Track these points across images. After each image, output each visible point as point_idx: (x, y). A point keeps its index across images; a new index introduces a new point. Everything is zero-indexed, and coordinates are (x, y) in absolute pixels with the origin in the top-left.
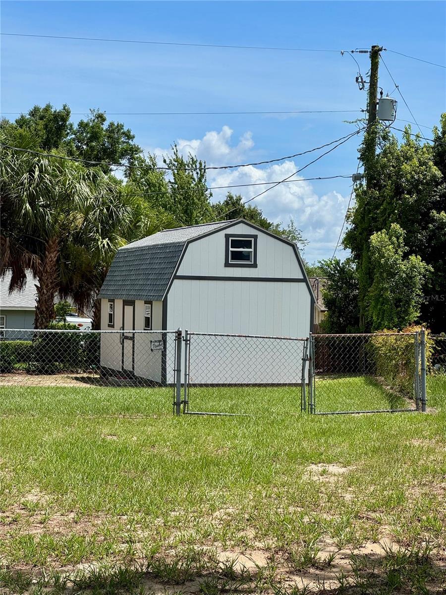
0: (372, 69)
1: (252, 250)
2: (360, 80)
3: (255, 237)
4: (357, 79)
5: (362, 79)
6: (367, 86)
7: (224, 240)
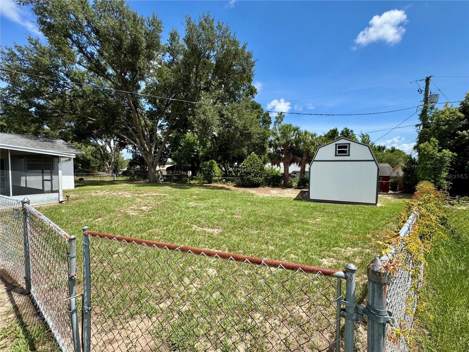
0: (426, 85)
1: (348, 149)
2: (420, 90)
3: (349, 144)
4: (419, 90)
5: (421, 90)
6: (424, 93)
7: (335, 146)
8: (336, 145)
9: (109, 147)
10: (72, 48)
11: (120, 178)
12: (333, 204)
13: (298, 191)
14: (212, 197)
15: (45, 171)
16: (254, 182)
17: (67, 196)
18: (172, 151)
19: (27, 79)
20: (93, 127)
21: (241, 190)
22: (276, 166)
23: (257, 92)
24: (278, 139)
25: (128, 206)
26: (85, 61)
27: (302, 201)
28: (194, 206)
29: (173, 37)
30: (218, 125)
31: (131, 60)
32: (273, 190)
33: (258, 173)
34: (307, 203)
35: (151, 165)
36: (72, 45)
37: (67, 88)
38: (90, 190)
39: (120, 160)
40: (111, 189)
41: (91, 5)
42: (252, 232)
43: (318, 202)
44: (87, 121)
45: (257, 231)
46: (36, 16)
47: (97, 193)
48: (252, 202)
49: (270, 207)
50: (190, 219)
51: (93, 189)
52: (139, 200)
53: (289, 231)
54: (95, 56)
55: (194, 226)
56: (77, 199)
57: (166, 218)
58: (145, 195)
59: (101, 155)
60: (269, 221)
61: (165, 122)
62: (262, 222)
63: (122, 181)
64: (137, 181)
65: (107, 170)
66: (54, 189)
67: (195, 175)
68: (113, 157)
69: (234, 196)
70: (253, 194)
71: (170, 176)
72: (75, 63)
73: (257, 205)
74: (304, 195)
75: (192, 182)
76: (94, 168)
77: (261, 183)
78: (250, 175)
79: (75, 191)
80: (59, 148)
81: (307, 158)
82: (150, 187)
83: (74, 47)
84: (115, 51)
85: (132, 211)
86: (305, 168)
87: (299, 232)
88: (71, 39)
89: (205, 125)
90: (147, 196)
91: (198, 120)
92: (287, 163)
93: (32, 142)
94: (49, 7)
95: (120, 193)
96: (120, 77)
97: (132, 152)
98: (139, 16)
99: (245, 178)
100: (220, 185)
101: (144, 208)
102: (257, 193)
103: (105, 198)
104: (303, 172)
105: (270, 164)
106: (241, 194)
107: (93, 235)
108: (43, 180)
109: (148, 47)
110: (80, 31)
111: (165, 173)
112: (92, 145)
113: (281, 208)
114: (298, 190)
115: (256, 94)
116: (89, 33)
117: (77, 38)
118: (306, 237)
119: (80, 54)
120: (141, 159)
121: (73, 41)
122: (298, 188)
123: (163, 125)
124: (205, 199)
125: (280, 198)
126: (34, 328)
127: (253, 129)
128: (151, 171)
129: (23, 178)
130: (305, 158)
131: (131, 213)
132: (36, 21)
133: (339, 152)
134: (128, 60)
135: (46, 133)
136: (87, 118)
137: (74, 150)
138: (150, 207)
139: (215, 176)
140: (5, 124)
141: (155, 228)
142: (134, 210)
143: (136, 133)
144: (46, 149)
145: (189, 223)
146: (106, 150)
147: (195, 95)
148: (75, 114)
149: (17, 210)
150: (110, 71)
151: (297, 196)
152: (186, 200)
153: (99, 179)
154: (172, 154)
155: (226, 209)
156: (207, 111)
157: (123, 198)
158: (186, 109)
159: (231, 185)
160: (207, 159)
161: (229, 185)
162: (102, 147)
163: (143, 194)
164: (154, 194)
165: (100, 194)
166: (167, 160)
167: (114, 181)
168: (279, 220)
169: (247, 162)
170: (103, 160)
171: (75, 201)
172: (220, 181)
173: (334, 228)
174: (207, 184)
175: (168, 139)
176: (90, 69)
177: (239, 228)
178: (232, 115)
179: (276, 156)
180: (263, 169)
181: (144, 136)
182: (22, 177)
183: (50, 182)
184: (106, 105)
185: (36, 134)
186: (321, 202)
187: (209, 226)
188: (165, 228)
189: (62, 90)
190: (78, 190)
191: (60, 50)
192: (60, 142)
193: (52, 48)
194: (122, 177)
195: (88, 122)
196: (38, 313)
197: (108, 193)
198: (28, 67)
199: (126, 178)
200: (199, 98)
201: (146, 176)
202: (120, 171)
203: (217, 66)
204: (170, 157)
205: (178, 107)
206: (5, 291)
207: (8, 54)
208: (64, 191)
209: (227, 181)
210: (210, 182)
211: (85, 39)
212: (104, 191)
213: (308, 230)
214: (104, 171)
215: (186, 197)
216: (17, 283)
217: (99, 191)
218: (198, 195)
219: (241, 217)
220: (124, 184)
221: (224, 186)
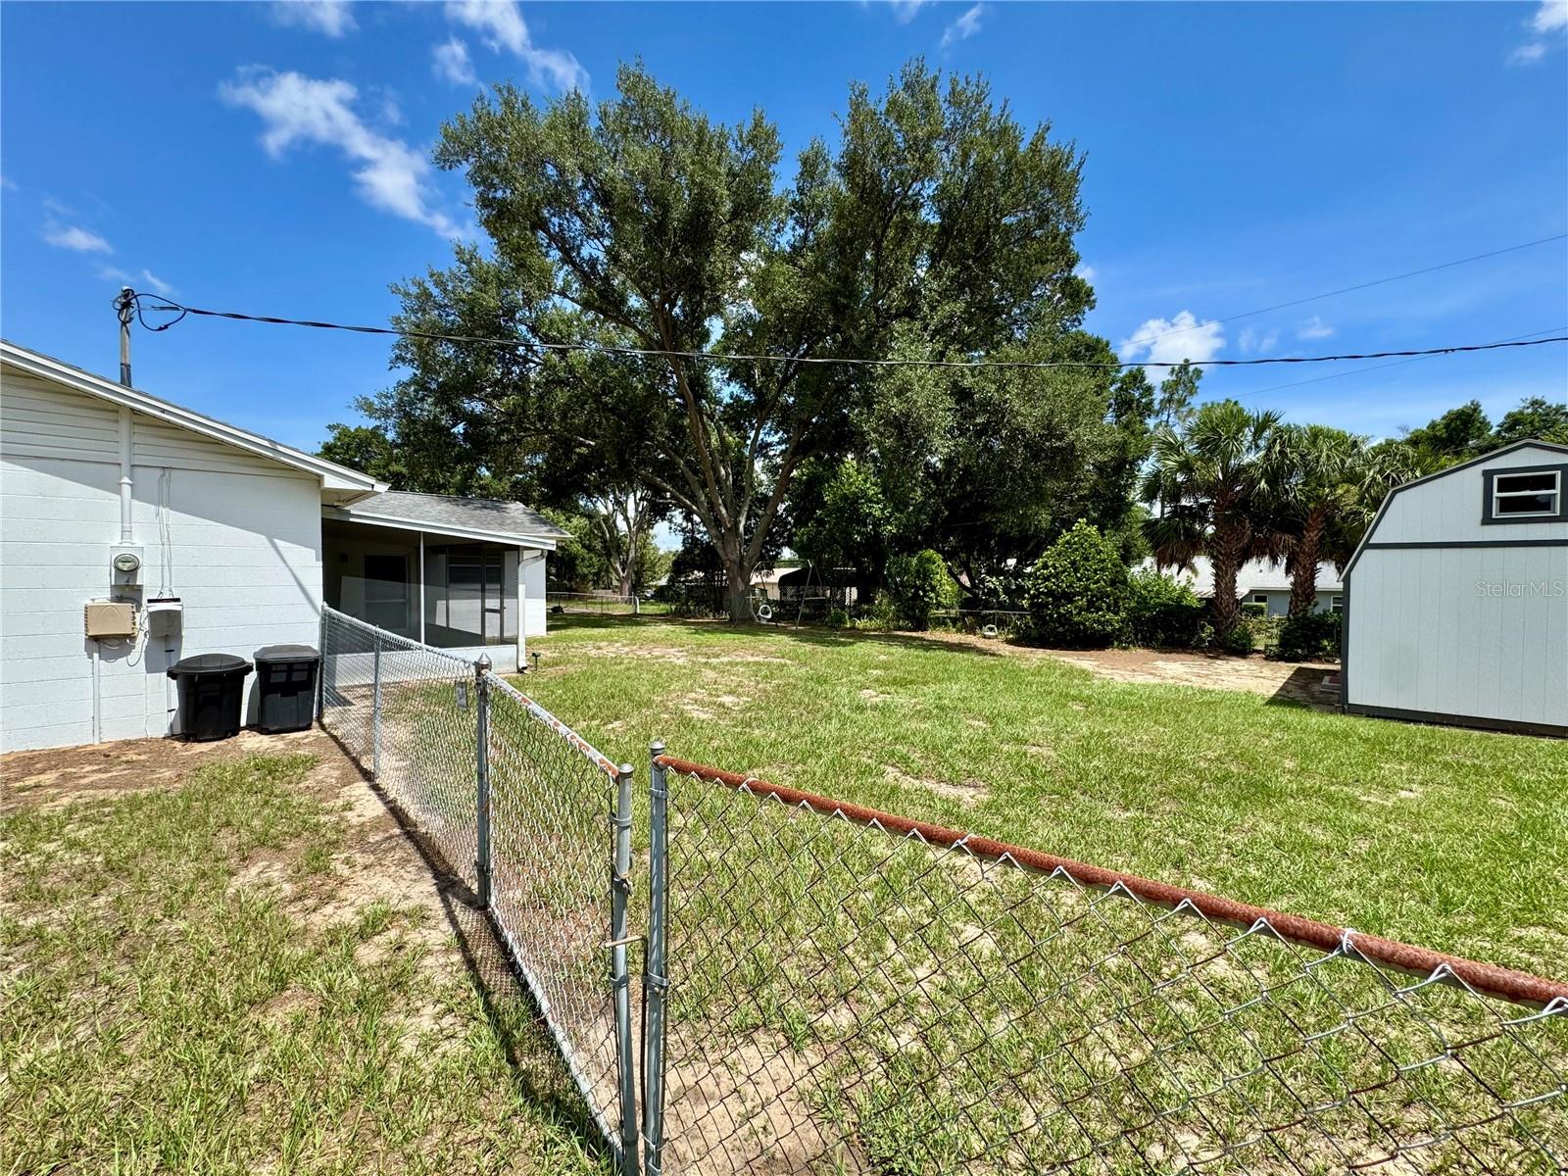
1: (1555, 491)
3: (1564, 468)
7: (1480, 482)
8: (1488, 475)
9: (622, 517)
10: (547, 255)
11: (651, 609)
12: (1476, 734)
13: (1284, 671)
14: (936, 677)
15: (487, 587)
16: (1086, 628)
17: (534, 654)
18: (799, 523)
19: (451, 352)
20: (586, 464)
21: (1038, 657)
22: (1175, 567)
23: (1094, 301)
24: (1186, 466)
25: (685, 691)
26: (576, 285)
27: (1309, 710)
28: (881, 705)
29: (810, 168)
30: (951, 431)
31: (689, 261)
32: (1168, 660)
33: (1103, 595)
34: (1340, 722)
35: (736, 569)
36: (549, 246)
37: (532, 365)
38: (583, 640)
39: (650, 555)
40: (633, 639)
41: (593, 129)
42: (1108, 814)
43: (1390, 718)
44: (576, 447)
45: (1128, 810)
46: (476, 191)
47: (599, 648)
48: (1087, 702)
49: (1165, 726)
50: (872, 746)
51: (590, 638)
52: (711, 674)
53: (1269, 827)
54: (599, 267)
55: (889, 769)
56: (557, 664)
57: (796, 737)
58: (725, 659)
59: (604, 541)
60: (1174, 780)
61: (776, 433)
62: (1142, 780)
63: (656, 615)
64: (695, 617)
65: (615, 583)
66: (506, 634)
67: (871, 601)
68: (633, 546)
69: (1015, 678)
70: (1085, 675)
71: (791, 604)
72: (554, 293)
73: (1111, 715)
74: (1316, 688)
75: (860, 624)
76: (584, 577)
77: (1113, 631)
78: (1071, 601)
79: (548, 641)
80: (516, 526)
81: (1322, 537)
82: (736, 636)
83: (552, 253)
84: (648, 241)
85: (696, 707)
86: (1313, 578)
87: (1320, 835)
88: (547, 231)
89: (907, 432)
90: (730, 663)
91: (882, 417)
92: (1229, 556)
93: (459, 509)
94: (502, 161)
95: (656, 653)
96: (658, 313)
97: (683, 530)
98: (712, 128)
99: (1051, 616)
100: (954, 637)
101: (728, 700)
102: (1103, 671)
103: (621, 663)
104: (1304, 590)
105: (1149, 561)
106: (1038, 672)
107: (682, 770)
108: (484, 610)
109: (735, 214)
110: (567, 205)
111: (774, 594)
112: (582, 515)
113: (1212, 730)
114: (1282, 664)
115: (1092, 308)
116: (588, 207)
117: (560, 225)
118: (1356, 859)
119: (566, 267)
120: (709, 550)
121: (551, 237)
122: (1280, 657)
123: (770, 445)
124: (912, 682)
125: (1204, 692)
126: (508, 1003)
127: (1083, 435)
128: (736, 587)
129: (441, 605)
130: (1313, 536)
131: (697, 714)
132: (473, 203)
133: (1506, 505)
134: (682, 262)
135: (482, 488)
136: (576, 440)
137: (545, 529)
138: (745, 699)
139: (939, 605)
140: (404, 470)
141: (770, 764)
142: (703, 704)
143: (695, 472)
144: (488, 529)
145: (870, 757)
146: (616, 526)
147: (869, 337)
148: (549, 432)
149: (463, 685)
150: (635, 302)
151: (1281, 689)
152: (851, 682)
153: (597, 610)
154: (795, 534)
155: (990, 720)
156: (911, 385)
157: (668, 666)
158: (842, 389)
159: (996, 637)
160: (907, 544)
161: (989, 638)
162: (606, 519)
163: (717, 656)
164: (750, 659)
165: (609, 651)
166: (778, 553)
167: (635, 615)
168: (1219, 781)
169: (1059, 555)
170: (609, 555)
171: (552, 670)
172: (954, 621)
173: (1502, 836)
174: (910, 630)
175: (784, 485)
176: (587, 305)
177: (1054, 792)
178: (1002, 387)
179: (1176, 530)
180: (1124, 582)
181: (718, 480)
182: (438, 602)
183: (498, 615)
184: (620, 399)
185: (463, 492)
186: (1408, 721)
187: (940, 775)
188: (798, 768)
189: (521, 372)
190: (557, 640)
191: (521, 265)
192: (516, 508)
193: (503, 264)
194: (653, 604)
195: (578, 450)
196: (511, 967)
197: (627, 649)
198: (454, 320)
199: (667, 607)
200: (884, 347)
201: (721, 603)
202: (649, 587)
203: (945, 230)
204: (790, 544)
205: (818, 385)
206: (434, 889)
207: (417, 297)
208: (529, 643)
209: (982, 621)
210: (921, 624)
211: (579, 223)
212: (617, 645)
213: (1364, 831)
214: (608, 587)
215: (849, 674)
216: (456, 875)
217: (604, 643)
218: (886, 669)
219: (1053, 754)
220: (664, 626)
221: (971, 639)
